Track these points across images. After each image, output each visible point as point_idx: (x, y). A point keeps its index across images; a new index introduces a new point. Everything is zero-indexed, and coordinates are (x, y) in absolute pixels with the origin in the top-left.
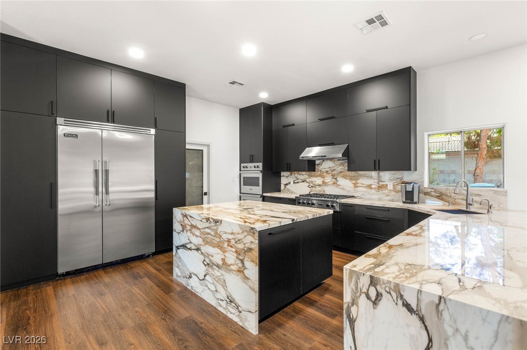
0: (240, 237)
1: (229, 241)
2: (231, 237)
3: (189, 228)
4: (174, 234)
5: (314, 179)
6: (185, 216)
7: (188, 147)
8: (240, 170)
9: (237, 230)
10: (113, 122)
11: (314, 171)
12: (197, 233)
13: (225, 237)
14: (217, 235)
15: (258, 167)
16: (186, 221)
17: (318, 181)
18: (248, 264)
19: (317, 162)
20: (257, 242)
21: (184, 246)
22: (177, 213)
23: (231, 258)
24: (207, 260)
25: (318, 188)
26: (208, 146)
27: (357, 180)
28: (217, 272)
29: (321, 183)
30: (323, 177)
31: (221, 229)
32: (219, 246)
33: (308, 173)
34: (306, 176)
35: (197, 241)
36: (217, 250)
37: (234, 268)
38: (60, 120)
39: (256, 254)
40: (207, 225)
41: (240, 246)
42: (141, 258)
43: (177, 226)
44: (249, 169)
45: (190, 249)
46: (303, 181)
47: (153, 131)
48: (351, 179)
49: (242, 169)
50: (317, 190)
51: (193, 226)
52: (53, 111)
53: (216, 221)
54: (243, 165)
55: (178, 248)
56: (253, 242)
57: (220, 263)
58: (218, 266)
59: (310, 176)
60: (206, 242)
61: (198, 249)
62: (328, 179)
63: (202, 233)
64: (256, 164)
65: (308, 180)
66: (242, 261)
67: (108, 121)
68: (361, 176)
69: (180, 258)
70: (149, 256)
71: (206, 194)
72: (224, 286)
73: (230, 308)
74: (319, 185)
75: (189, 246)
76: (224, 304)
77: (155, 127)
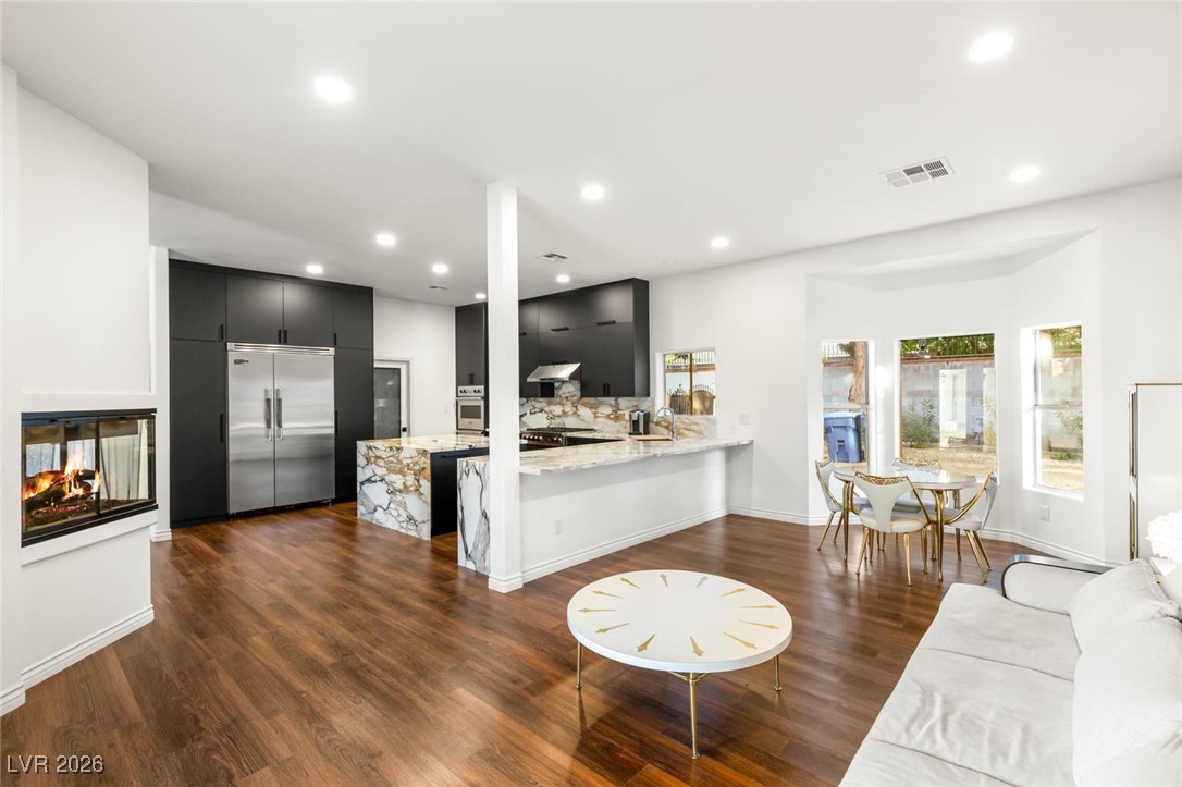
0: (416, 460)
1: (408, 465)
2: (409, 461)
3: (373, 460)
4: (359, 469)
5: (553, 408)
6: (370, 448)
7: (376, 365)
8: (457, 396)
9: (414, 454)
10: (286, 342)
11: (553, 396)
12: (382, 463)
13: (405, 462)
14: (399, 462)
15: (479, 391)
16: (371, 454)
17: (557, 410)
18: (423, 482)
19: (556, 385)
20: (429, 462)
21: (369, 480)
22: (362, 446)
23: (410, 480)
24: (391, 489)
25: (558, 420)
26: (408, 362)
27: (596, 408)
28: (399, 497)
29: (560, 413)
30: (563, 405)
31: (403, 455)
32: (401, 472)
33: (547, 399)
34: (544, 404)
35: (381, 471)
36: (399, 476)
37: (412, 488)
38: (231, 346)
39: (428, 471)
40: (391, 454)
41: (417, 468)
42: (318, 504)
43: (361, 460)
44: (468, 394)
45: (375, 482)
46: (541, 411)
47: (332, 351)
48: (591, 408)
49: (460, 394)
50: (556, 423)
51: (378, 457)
52: (223, 336)
53: (398, 449)
54: (460, 388)
55: (362, 484)
56: (426, 462)
57: (402, 487)
58: (400, 491)
59: (549, 404)
60: (390, 471)
61: (382, 480)
62: (569, 408)
63: (386, 463)
64: (477, 388)
65: (546, 409)
66: (418, 481)
67: (280, 343)
68: (601, 403)
69: (364, 494)
70: (328, 504)
71: (404, 430)
72: (405, 508)
73: (410, 527)
74: (559, 416)
75: (373, 479)
76: (404, 525)
77: (335, 345)
